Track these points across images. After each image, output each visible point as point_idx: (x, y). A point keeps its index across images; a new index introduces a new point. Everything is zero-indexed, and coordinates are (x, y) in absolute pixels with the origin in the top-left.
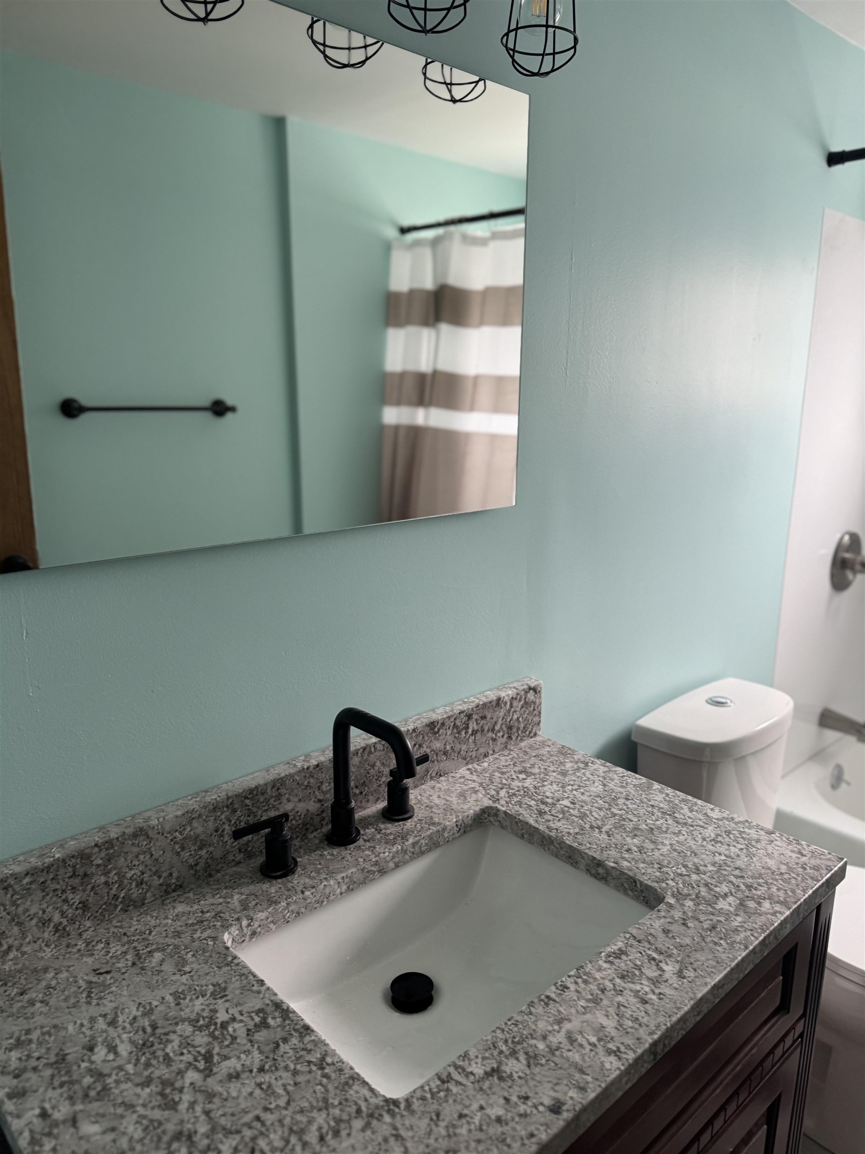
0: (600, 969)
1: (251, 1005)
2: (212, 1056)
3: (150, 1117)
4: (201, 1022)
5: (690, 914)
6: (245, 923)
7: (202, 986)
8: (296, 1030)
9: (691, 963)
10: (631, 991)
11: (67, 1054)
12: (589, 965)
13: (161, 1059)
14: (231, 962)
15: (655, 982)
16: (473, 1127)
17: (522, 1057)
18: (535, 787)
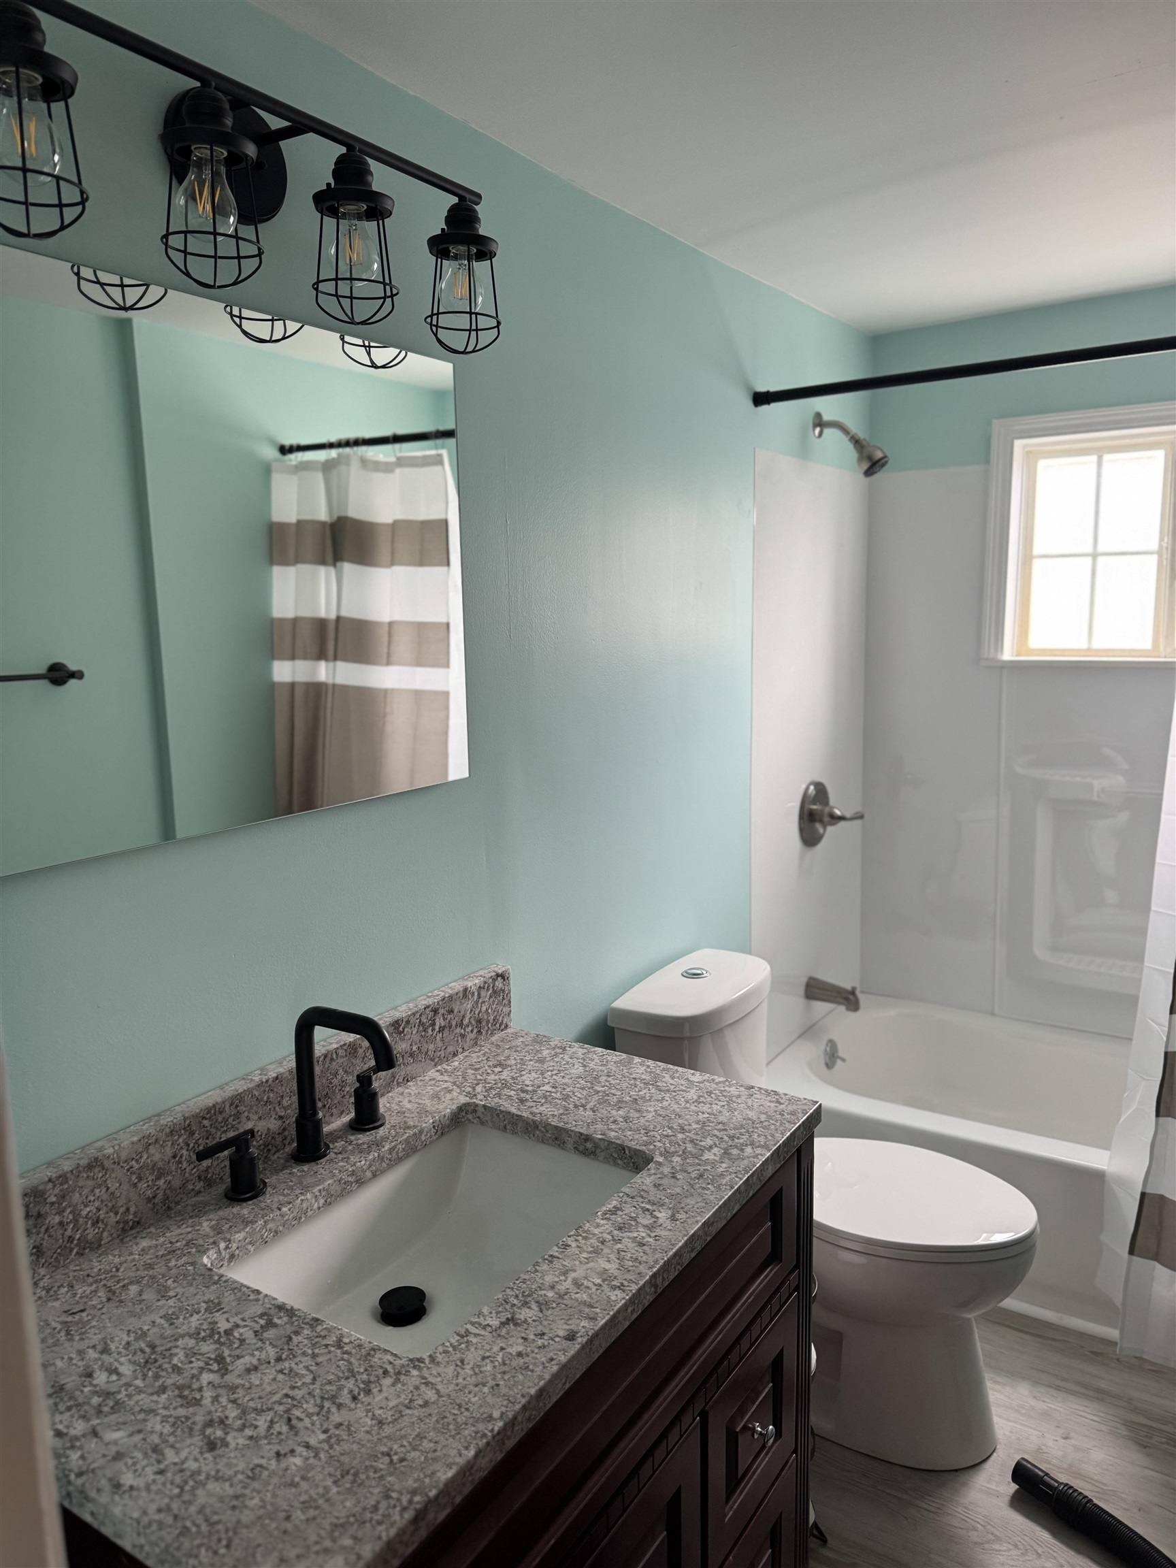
0: (598, 1226)
1: (252, 1311)
2: (224, 1358)
3: (174, 1415)
4: (203, 1334)
5: (678, 1168)
6: (222, 1245)
7: (193, 1305)
8: (305, 1324)
9: (682, 1208)
10: (629, 1238)
11: (64, 1385)
12: (588, 1224)
13: (170, 1370)
14: (219, 1280)
15: (650, 1228)
16: (497, 1364)
17: (534, 1306)
18: (513, 1078)
